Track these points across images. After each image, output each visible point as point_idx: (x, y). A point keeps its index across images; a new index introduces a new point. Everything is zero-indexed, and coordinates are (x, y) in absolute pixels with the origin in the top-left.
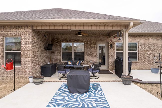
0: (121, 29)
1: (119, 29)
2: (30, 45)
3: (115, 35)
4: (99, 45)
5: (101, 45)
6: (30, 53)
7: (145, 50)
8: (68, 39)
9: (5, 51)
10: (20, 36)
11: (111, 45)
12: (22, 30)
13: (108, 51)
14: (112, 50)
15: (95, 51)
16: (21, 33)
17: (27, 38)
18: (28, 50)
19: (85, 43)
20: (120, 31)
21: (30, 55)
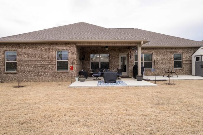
0: (136, 45)
1: (135, 45)
2: (75, 56)
3: (133, 49)
4: (121, 56)
5: (123, 56)
6: (75, 61)
7: (158, 60)
8: (95, 51)
9: (57, 61)
10: (68, 50)
11: (130, 56)
12: (69, 46)
13: (128, 61)
14: (131, 60)
15: (118, 61)
16: (69, 48)
17: (73, 51)
18: (73, 60)
19: (109, 55)
20: (136, 46)
21: (75, 63)
